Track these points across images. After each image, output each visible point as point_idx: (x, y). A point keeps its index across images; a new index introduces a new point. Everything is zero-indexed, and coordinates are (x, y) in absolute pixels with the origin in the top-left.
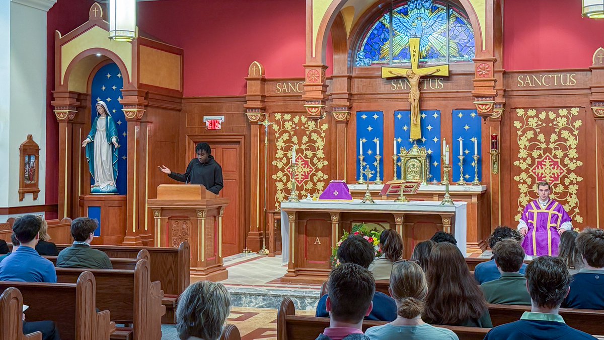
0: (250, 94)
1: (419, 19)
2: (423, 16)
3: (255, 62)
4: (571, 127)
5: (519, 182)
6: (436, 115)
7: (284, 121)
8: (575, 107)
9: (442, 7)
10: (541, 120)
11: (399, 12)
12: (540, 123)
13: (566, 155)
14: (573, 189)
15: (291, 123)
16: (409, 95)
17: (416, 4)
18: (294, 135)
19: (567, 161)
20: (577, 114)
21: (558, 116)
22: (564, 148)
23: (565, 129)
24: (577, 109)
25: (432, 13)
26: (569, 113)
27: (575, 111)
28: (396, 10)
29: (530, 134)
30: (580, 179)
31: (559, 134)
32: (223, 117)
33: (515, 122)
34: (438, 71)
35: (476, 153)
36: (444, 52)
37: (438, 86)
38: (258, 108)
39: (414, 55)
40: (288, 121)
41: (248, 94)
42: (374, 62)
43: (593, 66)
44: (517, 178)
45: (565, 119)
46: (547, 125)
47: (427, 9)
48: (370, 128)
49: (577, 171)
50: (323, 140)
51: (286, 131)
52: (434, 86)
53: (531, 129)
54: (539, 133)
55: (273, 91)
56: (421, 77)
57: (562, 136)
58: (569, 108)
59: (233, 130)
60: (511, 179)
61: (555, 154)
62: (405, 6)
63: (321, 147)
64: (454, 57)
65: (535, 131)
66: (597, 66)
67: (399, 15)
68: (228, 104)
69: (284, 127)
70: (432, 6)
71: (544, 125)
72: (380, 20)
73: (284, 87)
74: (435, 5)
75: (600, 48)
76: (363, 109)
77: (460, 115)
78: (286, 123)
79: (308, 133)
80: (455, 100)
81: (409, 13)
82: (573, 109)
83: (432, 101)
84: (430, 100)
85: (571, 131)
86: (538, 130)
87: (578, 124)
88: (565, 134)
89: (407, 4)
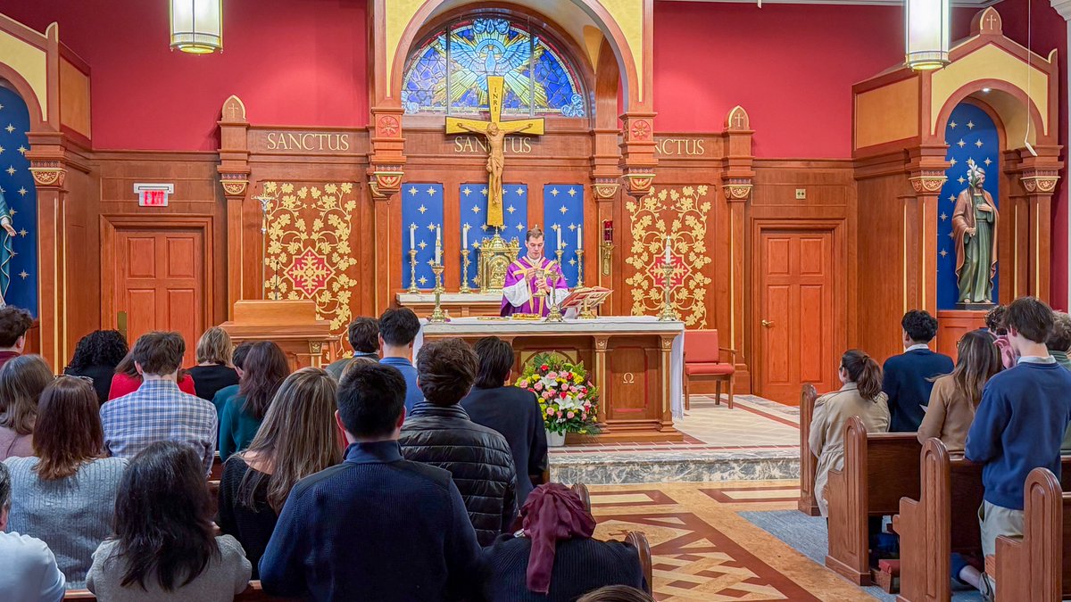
0: (227, 149)
1: (491, 48)
2: (496, 43)
3: (234, 96)
4: (697, 211)
5: (632, 287)
6: (520, 191)
7: (282, 195)
8: (703, 184)
9: (524, 33)
10: (661, 202)
11: (461, 34)
12: (659, 205)
13: (691, 249)
14: (699, 294)
15: (293, 198)
16: (489, 160)
17: (486, 25)
18: (298, 218)
19: (692, 257)
20: (704, 194)
21: (682, 196)
22: (690, 240)
23: (690, 213)
24: (706, 187)
25: (510, 40)
26: (696, 192)
27: (702, 190)
28: (456, 31)
29: (647, 220)
30: (707, 281)
31: (683, 221)
32: (171, 186)
33: (628, 203)
34: (530, 126)
35: (579, 246)
36: (526, 100)
37: (523, 148)
38: (243, 173)
39: (495, 102)
40: (289, 195)
41: (223, 149)
42: (422, 108)
43: (730, 130)
44: (629, 281)
45: (690, 200)
46: (669, 208)
47: (503, 33)
48: (423, 209)
49: (705, 271)
50: (348, 227)
51: (285, 212)
52: (517, 149)
53: (648, 213)
54: (659, 219)
55: (261, 146)
56: (506, 135)
57: (687, 223)
58: (695, 185)
59: (190, 207)
60: (623, 283)
61: (678, 248)
62: (470, 27)
63: (344, 237)
64: (541, 107)
65: (653, 217)
66: (734, 130)
67: (461, 40)
68: (180, 164)
69: (281, 205)
70: (510, 30)
71: (665, 207)
72: (432, 44)
73: (282, 140)
74: (513, 28)
75: (738, 107)
76: (412, 179)
77: (555, 192)
78: (285, 198)
79: (322, 214)
80: (547, 170)
81: (476, 37)
82: (700, 187)
83: (515, 170)
84: (512, 169)
85: (698, 217)
86: (657, 215)
87: (706, 207)
88: (691, 221)
89: (472, 24)
